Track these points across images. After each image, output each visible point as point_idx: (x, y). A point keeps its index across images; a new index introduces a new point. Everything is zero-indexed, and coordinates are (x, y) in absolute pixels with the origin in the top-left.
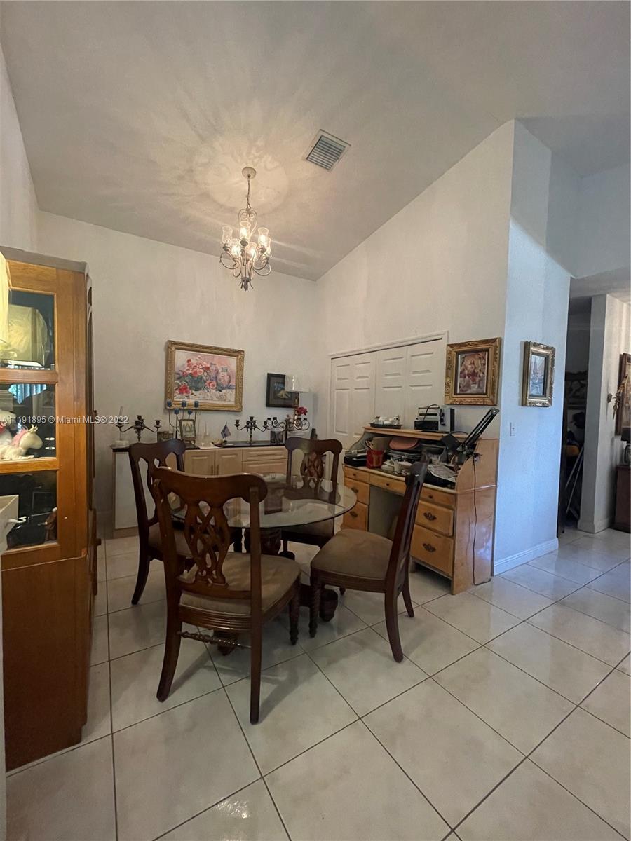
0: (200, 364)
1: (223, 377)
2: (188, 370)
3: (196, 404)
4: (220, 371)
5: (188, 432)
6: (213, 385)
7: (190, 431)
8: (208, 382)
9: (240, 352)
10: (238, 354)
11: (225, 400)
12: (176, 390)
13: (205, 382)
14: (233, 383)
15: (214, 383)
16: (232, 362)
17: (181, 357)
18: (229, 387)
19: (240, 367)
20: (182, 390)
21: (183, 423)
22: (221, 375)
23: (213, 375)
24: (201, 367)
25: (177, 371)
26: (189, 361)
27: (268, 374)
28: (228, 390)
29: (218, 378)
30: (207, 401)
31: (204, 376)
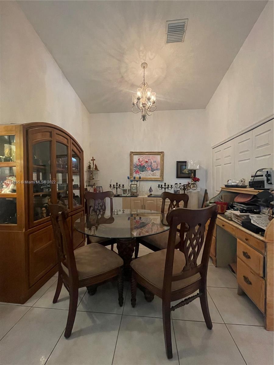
0: (144, 160)
1: (154, 165)
2: (139, 163)
3: (140, 178)
4: (152, 162)
5: (134, 190)
6: (150, 169)
7: (135, 189)
8: (147, 168)
9: (162, 152)
10: (161, 153)
11: (155, 176)
12: (134, 172)
13: (146, 168)
14: (159, 167)
15: (150, 168)
16: (158, 158)
17: (136, 158)
18: (157, 169)
19: (162, 160)
20: (137, 172)
21: (132, 185)
22: (153, 165)
23: (149, 164)
24: (144, 161)
25: (134, 164)
26: (139, 159)
27: (177, 161)
28: (157, 171)
29: (152, 165)
30: (147, 176)
31: (146, 165)
